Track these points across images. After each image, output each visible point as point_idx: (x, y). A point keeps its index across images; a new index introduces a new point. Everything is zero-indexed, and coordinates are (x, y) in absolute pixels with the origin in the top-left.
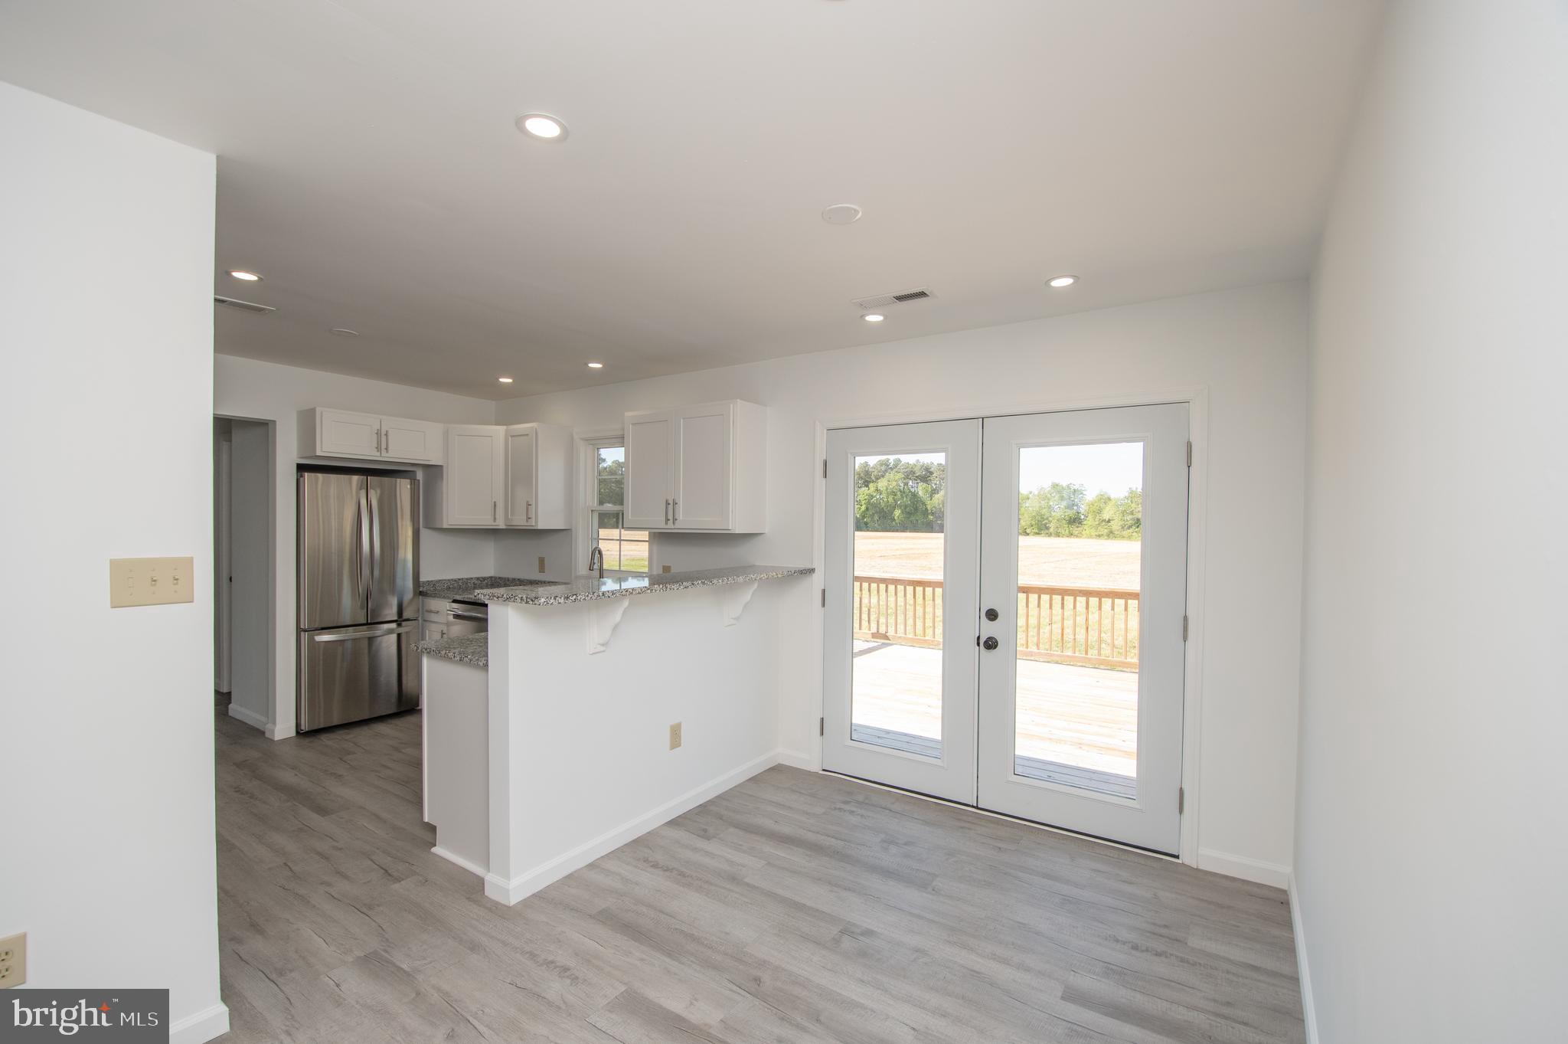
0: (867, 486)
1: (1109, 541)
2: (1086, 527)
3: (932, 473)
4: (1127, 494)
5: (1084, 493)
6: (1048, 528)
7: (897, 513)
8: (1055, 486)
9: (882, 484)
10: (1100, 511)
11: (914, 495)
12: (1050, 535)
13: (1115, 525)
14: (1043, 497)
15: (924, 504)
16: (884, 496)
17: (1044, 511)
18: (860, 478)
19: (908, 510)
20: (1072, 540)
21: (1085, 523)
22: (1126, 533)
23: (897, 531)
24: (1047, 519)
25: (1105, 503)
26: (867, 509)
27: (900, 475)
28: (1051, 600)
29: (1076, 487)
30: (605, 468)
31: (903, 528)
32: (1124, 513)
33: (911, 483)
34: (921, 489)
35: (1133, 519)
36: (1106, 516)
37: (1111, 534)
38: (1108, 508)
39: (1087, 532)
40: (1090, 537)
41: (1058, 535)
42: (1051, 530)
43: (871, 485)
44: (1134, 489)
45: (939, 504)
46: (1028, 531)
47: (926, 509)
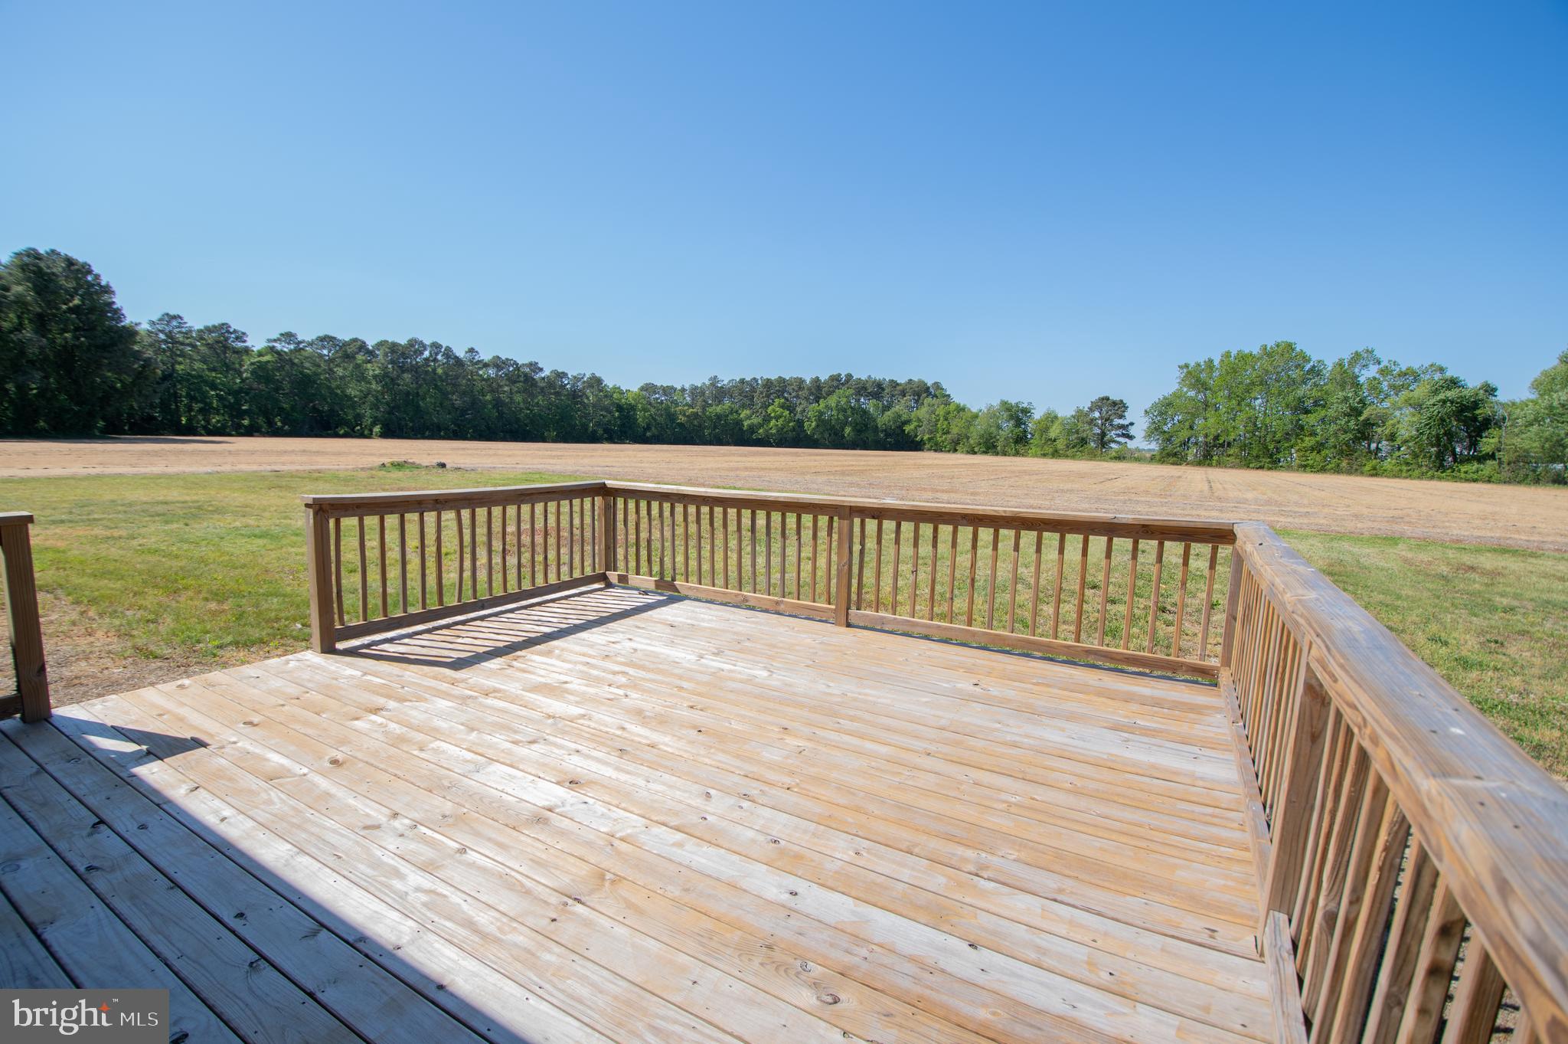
0: (818, 402)
1: (1054, 460)
2: (1031, 446)
3: (883, 389)
4: (1074, 413)
5: (1032, 411)
6: (995, 447)
7: (848, 430)
8: (1004, 403)
9: (832, 401)
10: (1046, 429)
11: (865, 412)
12: (997, 454)
13: (1060, 444)
14: (992, 414)
15: (875, 420)
16: (834, 413)
17: (993, 429)
18: (811, 394)
19: (858, 427)
20: (1018, 459)
21: (1032, 441)
22: (1069, 452)
23: (848, 449)
24: (995, 437)
25: (1052, 422)
26: (818, 426)
27: (851, 391)
28: (916, 530)
29: (1025, 405)
30: (543, 378)
31: (853, 445)
32: (1069, 432)
33: (862, 400)
34: (870, 405)
35: (1077, 438)
36: (1052, 434)
37: (1056, 454)
38: (1054, 427)
39: (1033, 451)
40: (1036, 456)
41: (1005, 454)
42: (999, 448)
43: (821, 401)
44: (1081, 408)
45: (889, 421)
46: (976, 449)
47: (877, 427)
